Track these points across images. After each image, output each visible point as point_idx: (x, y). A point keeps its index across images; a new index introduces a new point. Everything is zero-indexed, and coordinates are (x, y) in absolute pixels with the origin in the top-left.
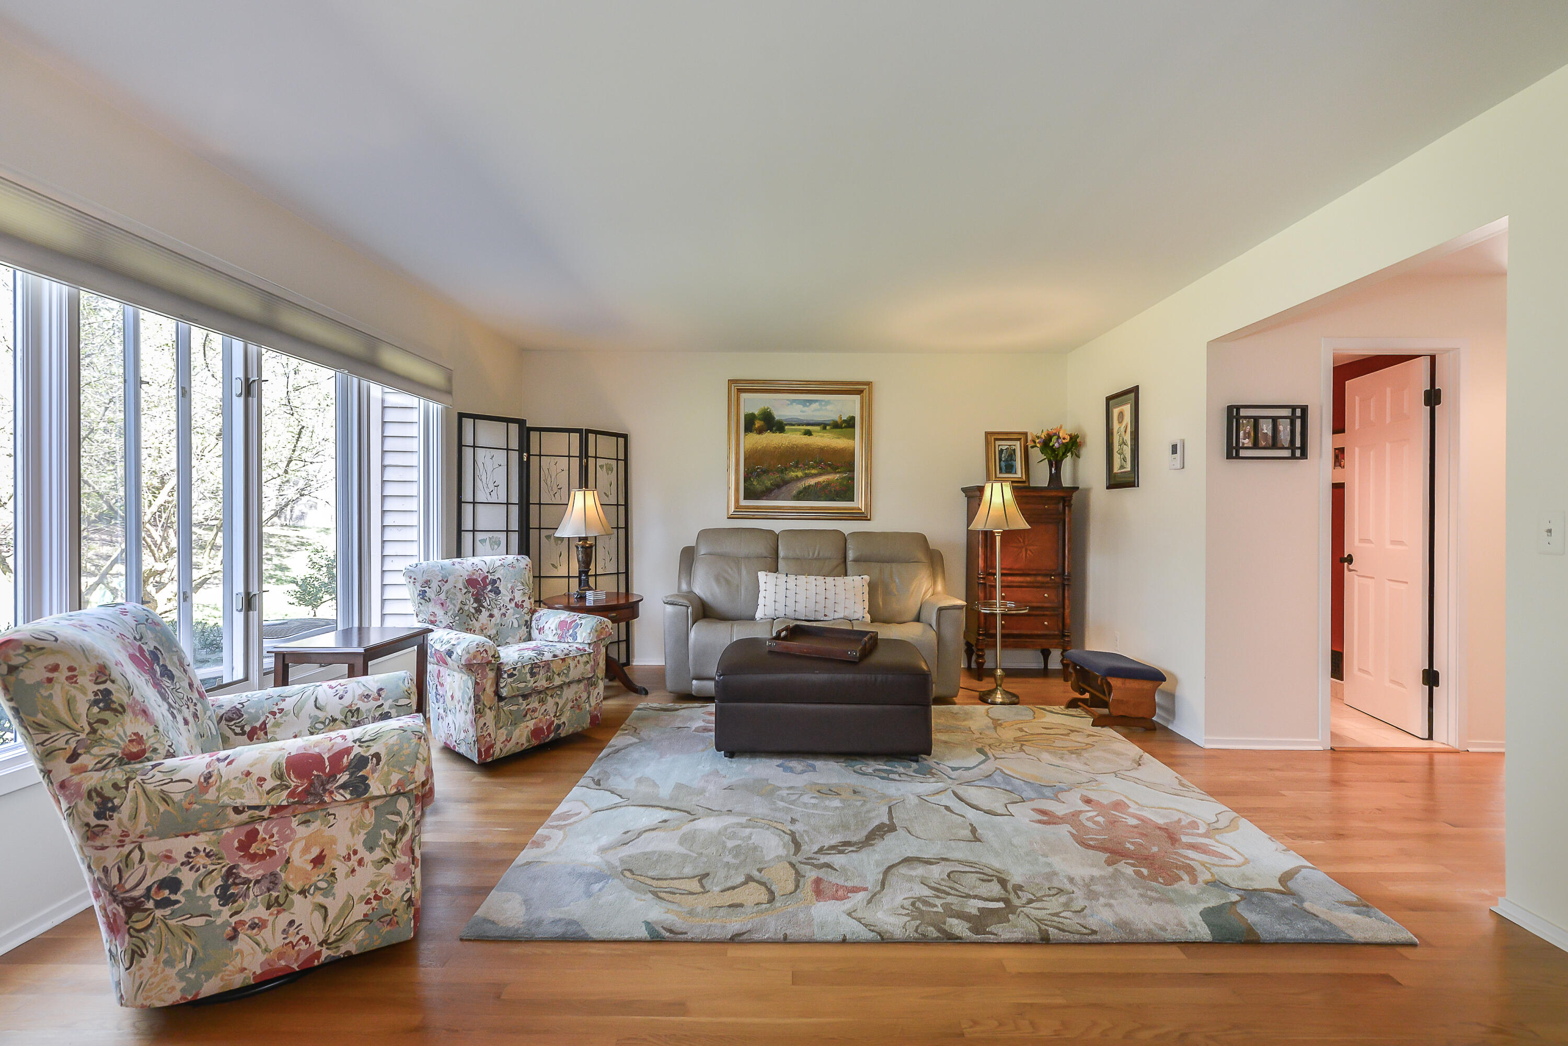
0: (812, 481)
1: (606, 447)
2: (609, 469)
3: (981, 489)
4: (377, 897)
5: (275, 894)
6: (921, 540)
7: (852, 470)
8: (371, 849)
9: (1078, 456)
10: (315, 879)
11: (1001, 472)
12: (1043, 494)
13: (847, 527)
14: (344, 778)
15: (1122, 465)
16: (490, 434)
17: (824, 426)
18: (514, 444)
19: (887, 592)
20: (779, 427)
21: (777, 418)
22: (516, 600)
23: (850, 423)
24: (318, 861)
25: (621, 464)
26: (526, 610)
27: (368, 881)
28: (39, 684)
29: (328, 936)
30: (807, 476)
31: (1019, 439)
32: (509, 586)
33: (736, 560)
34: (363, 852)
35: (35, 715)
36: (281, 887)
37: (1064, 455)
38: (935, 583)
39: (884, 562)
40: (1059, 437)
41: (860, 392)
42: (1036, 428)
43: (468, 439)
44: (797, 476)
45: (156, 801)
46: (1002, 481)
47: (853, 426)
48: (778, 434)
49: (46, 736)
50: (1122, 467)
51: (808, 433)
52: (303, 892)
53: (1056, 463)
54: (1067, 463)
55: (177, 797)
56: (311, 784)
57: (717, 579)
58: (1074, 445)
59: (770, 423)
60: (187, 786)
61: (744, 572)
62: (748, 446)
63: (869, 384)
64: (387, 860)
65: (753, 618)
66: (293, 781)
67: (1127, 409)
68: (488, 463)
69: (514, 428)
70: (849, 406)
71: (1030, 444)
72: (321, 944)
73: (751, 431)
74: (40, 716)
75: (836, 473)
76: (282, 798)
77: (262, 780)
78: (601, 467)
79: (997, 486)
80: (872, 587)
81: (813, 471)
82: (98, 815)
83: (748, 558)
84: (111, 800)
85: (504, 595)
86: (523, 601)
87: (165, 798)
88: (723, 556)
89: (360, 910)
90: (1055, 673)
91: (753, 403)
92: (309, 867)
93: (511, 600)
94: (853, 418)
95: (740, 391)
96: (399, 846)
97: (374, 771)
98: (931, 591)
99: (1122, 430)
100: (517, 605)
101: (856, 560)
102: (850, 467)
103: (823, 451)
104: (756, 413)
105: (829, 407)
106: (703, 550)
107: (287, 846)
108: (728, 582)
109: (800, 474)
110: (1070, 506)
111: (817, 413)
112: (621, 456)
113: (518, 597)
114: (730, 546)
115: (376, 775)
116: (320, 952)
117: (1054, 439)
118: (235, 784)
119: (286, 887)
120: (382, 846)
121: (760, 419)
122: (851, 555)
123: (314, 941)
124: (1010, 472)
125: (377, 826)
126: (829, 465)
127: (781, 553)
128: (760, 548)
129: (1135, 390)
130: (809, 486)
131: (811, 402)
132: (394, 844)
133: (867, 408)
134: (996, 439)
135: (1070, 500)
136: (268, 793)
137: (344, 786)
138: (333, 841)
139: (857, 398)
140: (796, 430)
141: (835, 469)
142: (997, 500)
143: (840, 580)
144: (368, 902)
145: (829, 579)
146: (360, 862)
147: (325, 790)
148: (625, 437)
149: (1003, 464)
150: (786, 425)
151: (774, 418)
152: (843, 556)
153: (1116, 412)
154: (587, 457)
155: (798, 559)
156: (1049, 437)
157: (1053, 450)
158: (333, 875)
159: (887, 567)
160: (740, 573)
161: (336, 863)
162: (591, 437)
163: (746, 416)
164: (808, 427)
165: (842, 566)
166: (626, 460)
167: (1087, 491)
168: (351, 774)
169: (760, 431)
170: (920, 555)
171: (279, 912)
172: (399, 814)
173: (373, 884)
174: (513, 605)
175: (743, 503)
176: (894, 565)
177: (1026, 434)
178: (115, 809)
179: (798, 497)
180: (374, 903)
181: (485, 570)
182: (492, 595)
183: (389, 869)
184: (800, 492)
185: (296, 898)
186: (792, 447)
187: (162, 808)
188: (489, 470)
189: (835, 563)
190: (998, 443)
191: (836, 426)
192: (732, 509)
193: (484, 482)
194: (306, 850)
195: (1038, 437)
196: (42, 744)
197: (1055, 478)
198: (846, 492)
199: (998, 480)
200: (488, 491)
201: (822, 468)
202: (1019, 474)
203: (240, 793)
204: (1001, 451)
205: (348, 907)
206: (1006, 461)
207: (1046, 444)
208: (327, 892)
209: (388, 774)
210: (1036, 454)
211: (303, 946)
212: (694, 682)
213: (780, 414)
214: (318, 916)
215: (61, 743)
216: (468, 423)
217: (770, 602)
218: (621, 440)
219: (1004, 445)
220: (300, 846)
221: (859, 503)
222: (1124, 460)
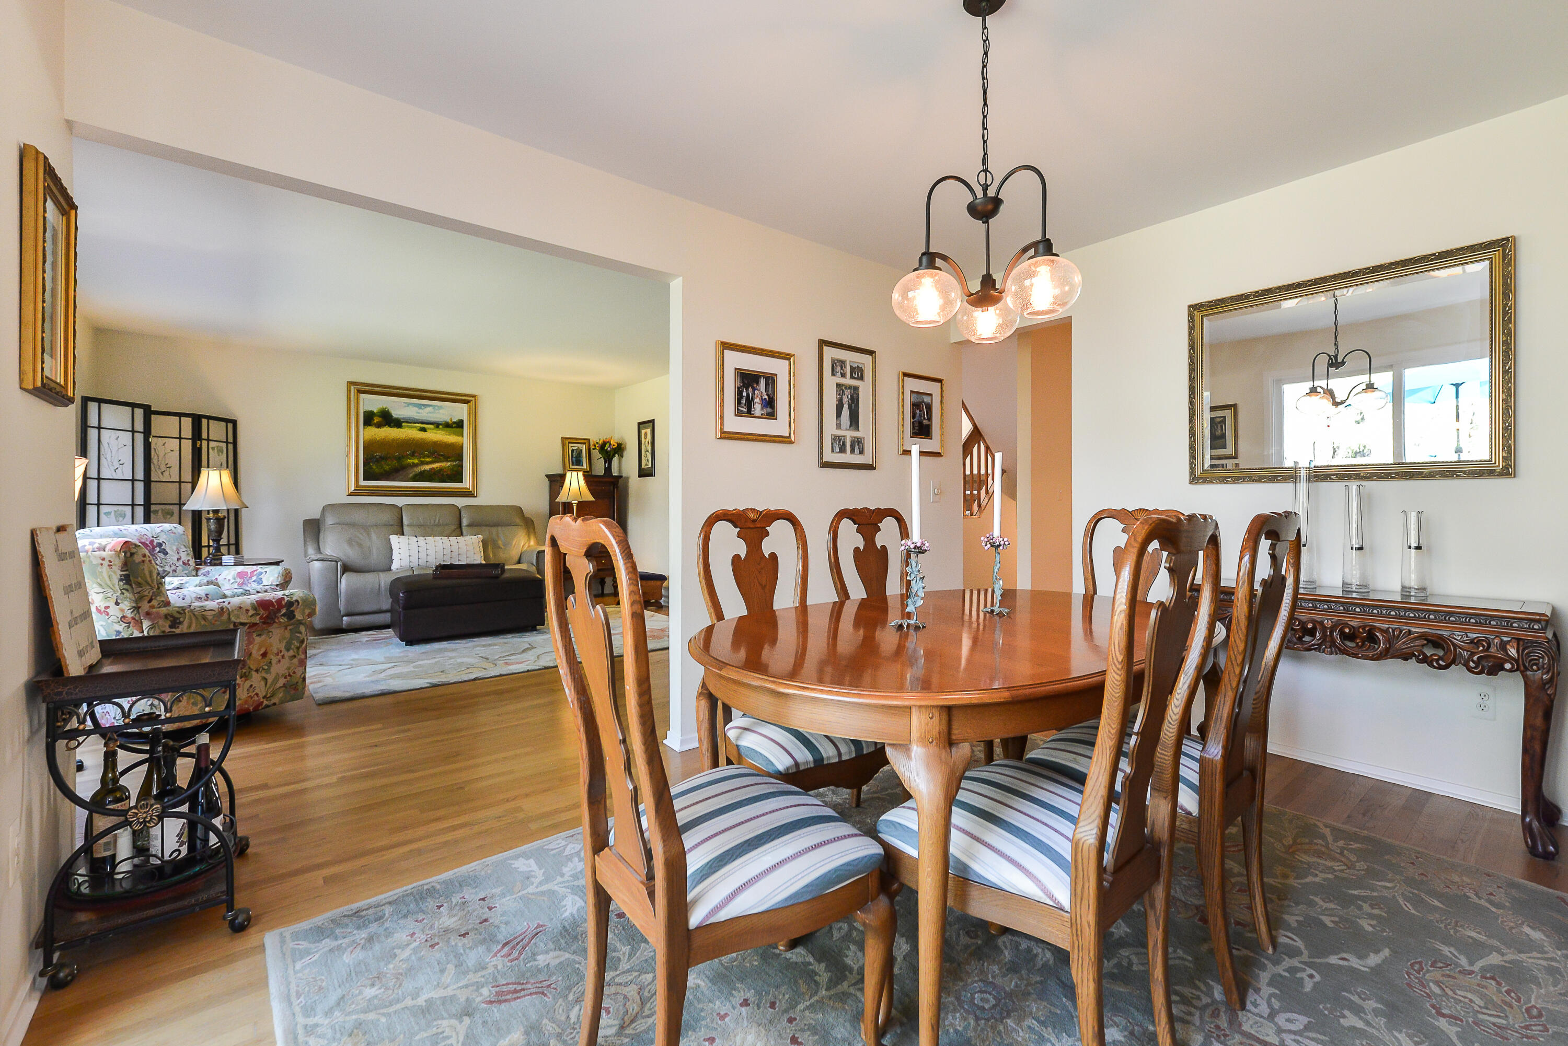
0: (427, 467)
1: (217, 431)
2: (220, 451)
3: (562, 477)
4: (290, 675)
5: (244, 671)
6: (519, 510)
7: (462, 460)
8: (288, 650)
9: (622, 457)
10: (262, 664)
11: (573, 465)
12: (601, 480)
13: (460, 502)
14: (284, 611)
15: (646, 464)
16: (114, 417)
17: (437, 425)
18: (139, 426)
19: (496, 547)
20: (397, 423)
21: (395, 416)
22: (183, 559)
23: (459, 424)
24: (264, 655)
25: (231, 447)
26: (192, 568)
27: (285, 667)
28: (139, 563)
29: (267, 694)
30: (423, 463)
31: (585, 443)
32: (175, 548)
33: (366, 528)
34: (284, 652)
35: (137, 578)
36: (247, 667)
37: (614, 456)
38: (529, 539)
39: (492, 526)
40: (610, 444)
41: (468, 402)
42: (596, 437)
43: (93, 420)
44: (413, 463)
45: (200, 618)
46: (577, 471)
47: (462, 427)
48: (395, 429)
49: (140, 589)
50: (646, 465)
51: (424, 430)
52: (257, 671)
53: (608, 459)
54: (615, 460)
55: (210, 618)
56: (270, 613)
57: (350, 542)
58: (620, 449)
59: (387, 419)
60: (214, 613)
61: (374, 536)
62: (368, 437)
63: (474, 396)
64: (295, 656)
65: (390, 570)
66: (262, 612)
67: (649, 431)
68: (113, 443)
69: (139, 412)
70: (459, 412)
71: (592, 447)
72: (264, 698)
73: (370, 425)
74: (140, 579)
75: (448, 461)
76: (257, 620)
77: (247, 611)
78: (213, 449)
79: (574, 474)
80: (485, 544)
81: (428, 460)
82: (171, 627)
83: (376, 526)
84: (178, 618)
85: (172, 556)
86: (189, 560)
87: (204, 618)
88: (353, 525)
89: (282, 682)
90: (609, 595)
91: (374, 403)
92: (260, 658)
93: (178, 559)
94: (462, 421)
95: (360, 392)
96: (301, 649)
97: (297, 608)
98: (527, 544)
99: (646, 441)
100: (184, 563)
101: (469, 526)
102: (460, 458)
103: (435, 444)
104: (375, 411)
105: (441, 411)
106: (330, 520)
107: (251, 647)
108: (360, 545)
109: (416, 461)
110: (617, 488)
111: (431, 415)
112: (231, 440)
113: (184, 557)
114: (359, 517)
115: (298, 610)
116: (262, 702)
117: (608, 445)
118: (236, 612)
119: (249, 668)
120: (293, 649)
121: (379, 416)
122: (465, 522)
123: (261, 696)
124: (579, 465)
125: (291, 639)
126: (442, 455)
127: (405, 522)
128: (386, 517)
129: (653, 421)
130: (425, 471)
131: (426, 406)
132: (298, 648)
133: (474, 414)
134: (569, 443)
135: (617, 484)
136: (251, 616)
137: (284, 615)
138: (271, 645)
139: (465, 406)
140: (415, 427)
141: (446, 459)
142: (575, 485)
143: (460, 539)
144: (285, 678)
145: (452, 539)
146: (283, 657)
147: (276, 617)
148: (234, 423)
149: (574, 459)
150: (404, 422)
151: (392, 416)
152: (457, 523)
153: (643, 432)
154: (200, 439)
155: (421, 526)
156: (604, 444)
157: (607, 452)
158: (270, 662)
159: (494, 530)
160: (370, 539)
161: (272, 657)
162: (204, 421)
163: (365, 412)
164: (423, 425)
165: (458, 530)
166: (235, 443)
167: (627, 479)
168: (287, 610)
169: (379, 426)
170: (518, 521)
171: (246, 680)
172: (301, 633)
173: (288, 668)
174: (181, 563)
175: (363, 483)
176: (500, 528)
177: (589, 440)
178: (180, 623)
179: (414, 479)
180: (288, 678)
181: (150, 535)
182: (161, 555)
183: (295, 661)
184: (416, 475)
185: (254, 673)
186: (409, 440)
187: (203, 622)
188: (114, 450)
189: (453, 527)
190: (570, 445)
191: (447, 425)
192: (353, 488)
193: (109, 460)
194: (259, 649)
195: (597, 443)
196: (139, 593)
197: (608, 470)
198: (457, 476)
199: (572, 470)
200: (112, 469)
201: (435, 457)
202: (585, 466)
203: (238, 617)
204: (573, 451)
205: (276, 680)
206: (576, 457)
207: (602, 448)
208: (268, 671)
209: (304, 610)
210: (596, 454)
211: (256, 698)
212: (345, 618)
213: (397, 413)
214: (263, 683)
215: (146, 593)
216: (93, 407)
217: (405, 556)
218: (230, 426)
219: (575, 446)
220: (256, 647)
221: (467, 483)
222: (648, 460)
